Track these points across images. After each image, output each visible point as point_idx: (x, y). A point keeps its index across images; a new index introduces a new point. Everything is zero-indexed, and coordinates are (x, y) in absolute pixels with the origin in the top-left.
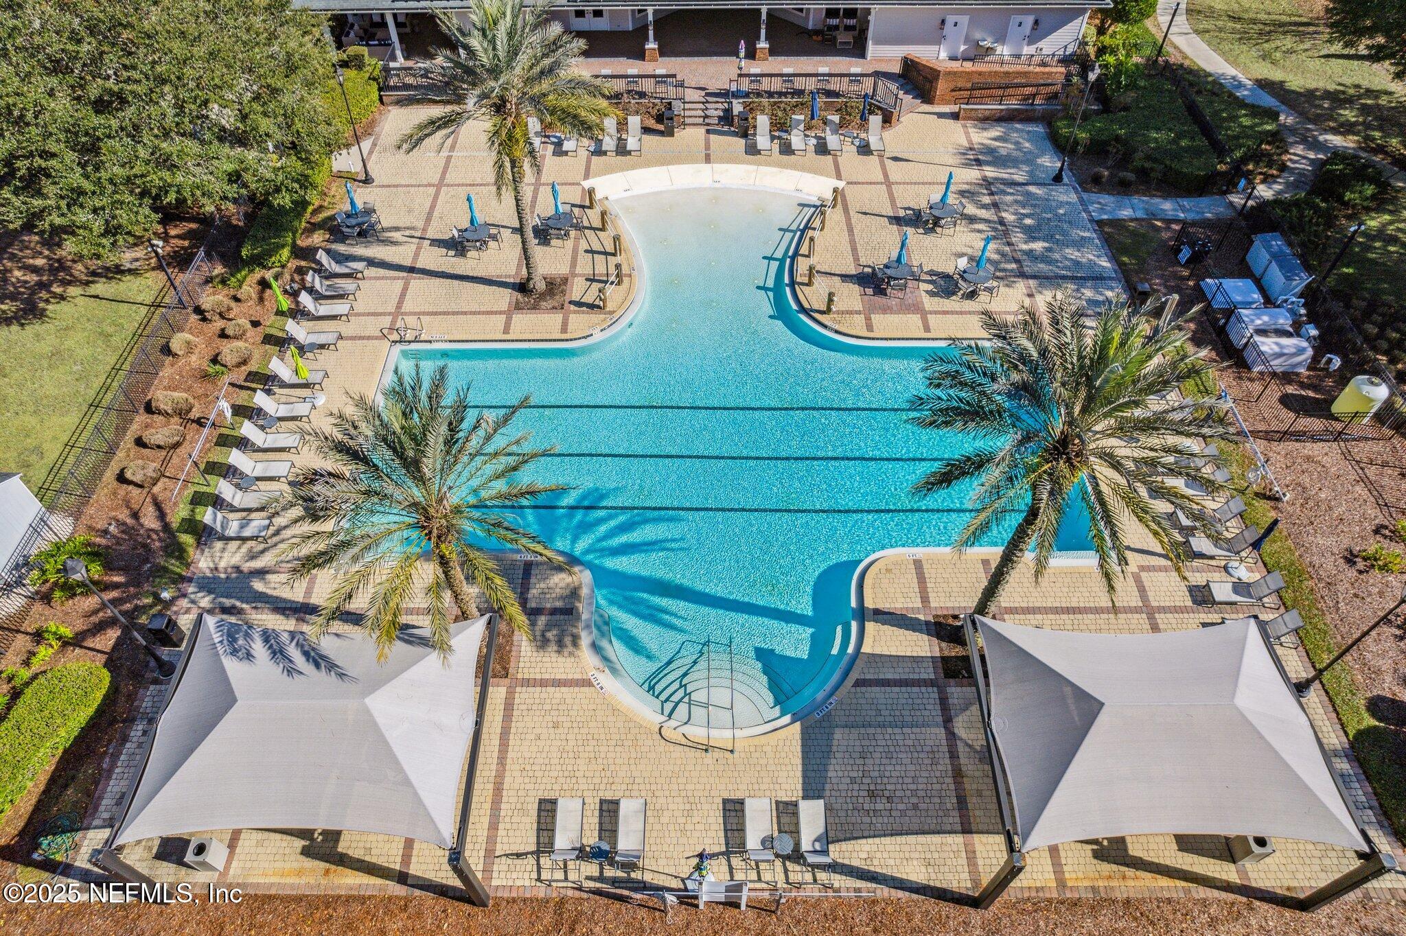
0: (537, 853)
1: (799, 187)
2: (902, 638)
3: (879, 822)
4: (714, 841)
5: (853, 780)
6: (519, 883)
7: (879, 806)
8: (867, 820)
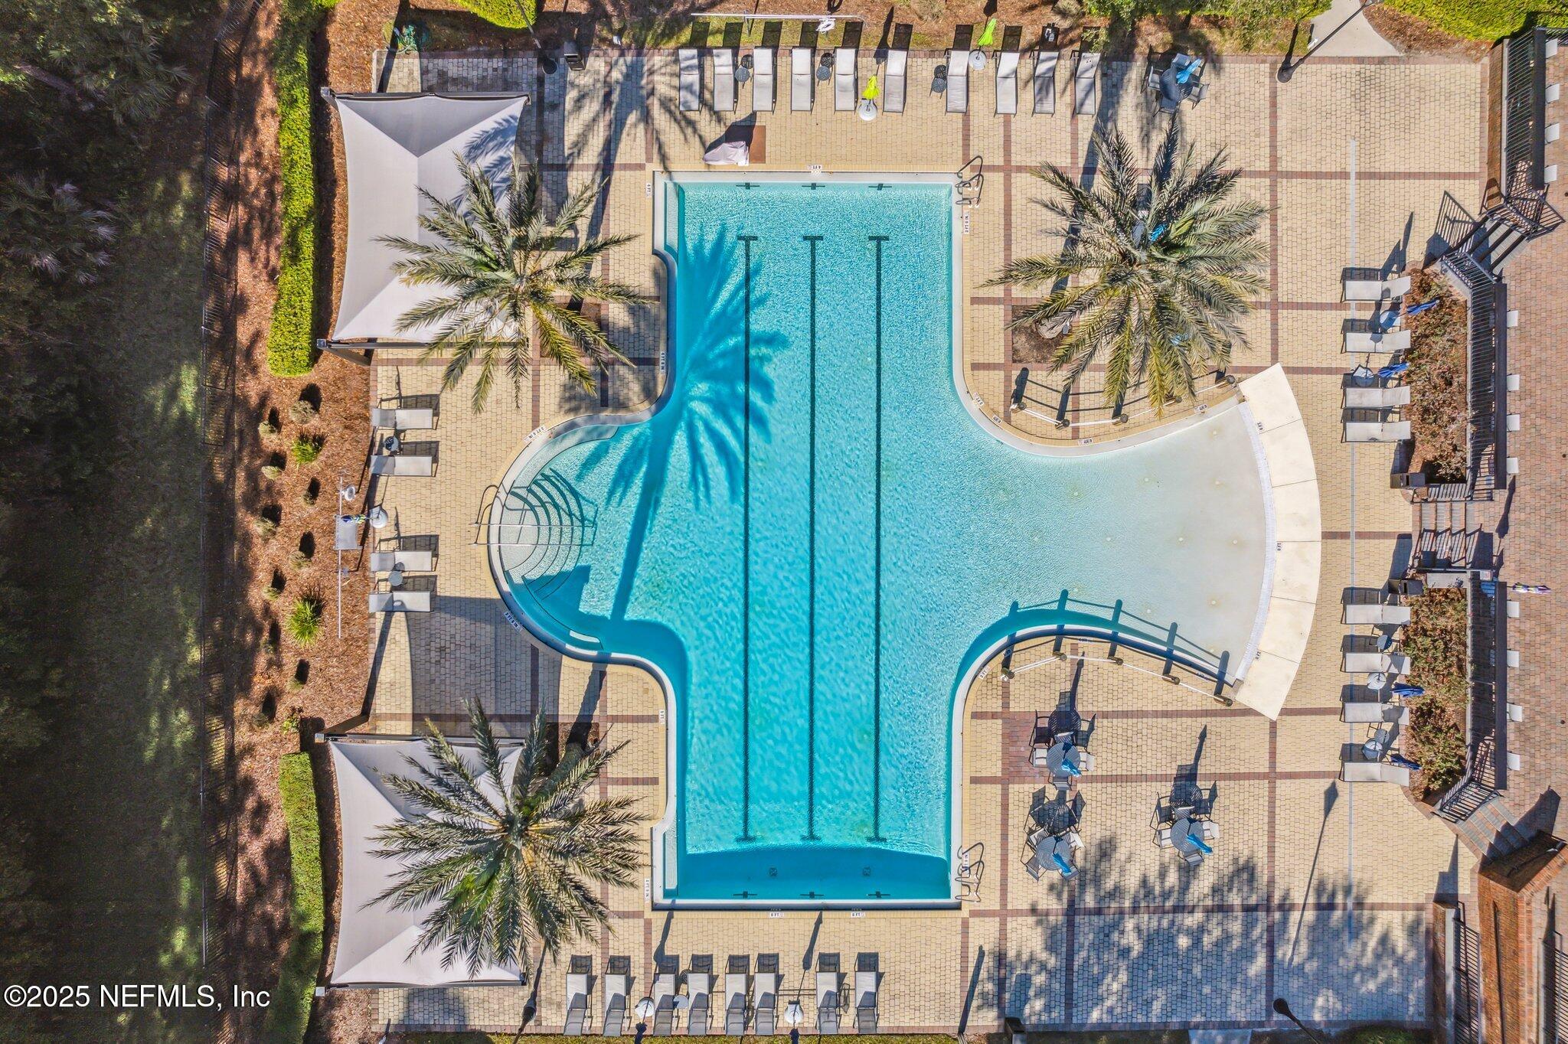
0: (400, 397)
1: (1263, 656)
2: (576, 692)
3: (421, 652)
4: (409, 529)
5: (453, 636)
6: (379, 386)
7: (433, 654)
8: (423, 643)
